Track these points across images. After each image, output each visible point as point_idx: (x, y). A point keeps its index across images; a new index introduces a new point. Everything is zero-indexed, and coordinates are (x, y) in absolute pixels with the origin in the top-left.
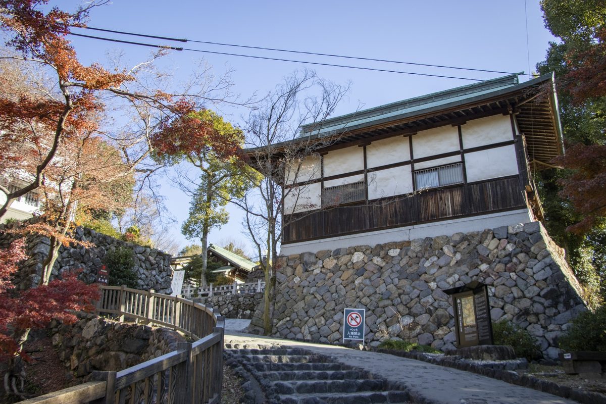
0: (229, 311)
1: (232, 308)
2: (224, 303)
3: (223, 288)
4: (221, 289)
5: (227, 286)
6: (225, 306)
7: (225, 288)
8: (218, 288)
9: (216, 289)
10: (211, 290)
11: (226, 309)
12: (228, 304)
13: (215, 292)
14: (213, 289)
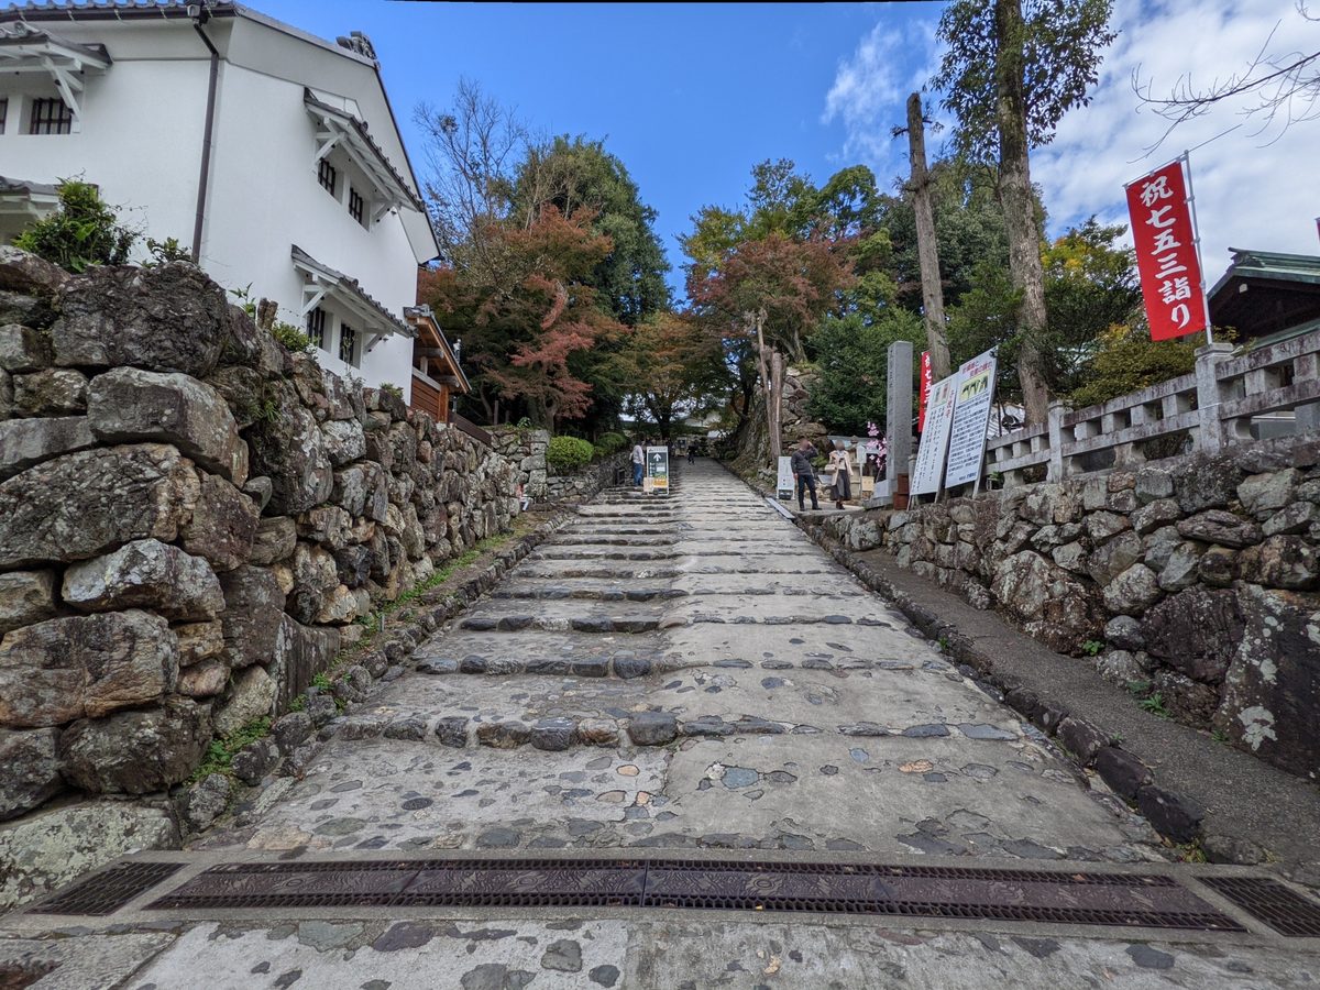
0: (1162, 594)
1: (1178, 568)
2: (1116, 523)
3: (1124, 417)
4: (1109, 423)
5: (1148, 395)
6: (1130, 545)
7: (1138, 415)
8: (1096, 424)
9: (1081, 431)
10: (1056, 438)
11: (1138, 569)
12: (1148, 530)
13: (1080, 448)
14: (1068, 430)
